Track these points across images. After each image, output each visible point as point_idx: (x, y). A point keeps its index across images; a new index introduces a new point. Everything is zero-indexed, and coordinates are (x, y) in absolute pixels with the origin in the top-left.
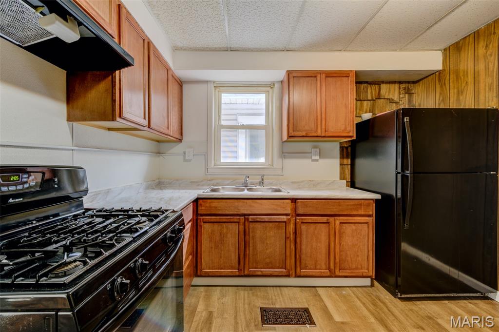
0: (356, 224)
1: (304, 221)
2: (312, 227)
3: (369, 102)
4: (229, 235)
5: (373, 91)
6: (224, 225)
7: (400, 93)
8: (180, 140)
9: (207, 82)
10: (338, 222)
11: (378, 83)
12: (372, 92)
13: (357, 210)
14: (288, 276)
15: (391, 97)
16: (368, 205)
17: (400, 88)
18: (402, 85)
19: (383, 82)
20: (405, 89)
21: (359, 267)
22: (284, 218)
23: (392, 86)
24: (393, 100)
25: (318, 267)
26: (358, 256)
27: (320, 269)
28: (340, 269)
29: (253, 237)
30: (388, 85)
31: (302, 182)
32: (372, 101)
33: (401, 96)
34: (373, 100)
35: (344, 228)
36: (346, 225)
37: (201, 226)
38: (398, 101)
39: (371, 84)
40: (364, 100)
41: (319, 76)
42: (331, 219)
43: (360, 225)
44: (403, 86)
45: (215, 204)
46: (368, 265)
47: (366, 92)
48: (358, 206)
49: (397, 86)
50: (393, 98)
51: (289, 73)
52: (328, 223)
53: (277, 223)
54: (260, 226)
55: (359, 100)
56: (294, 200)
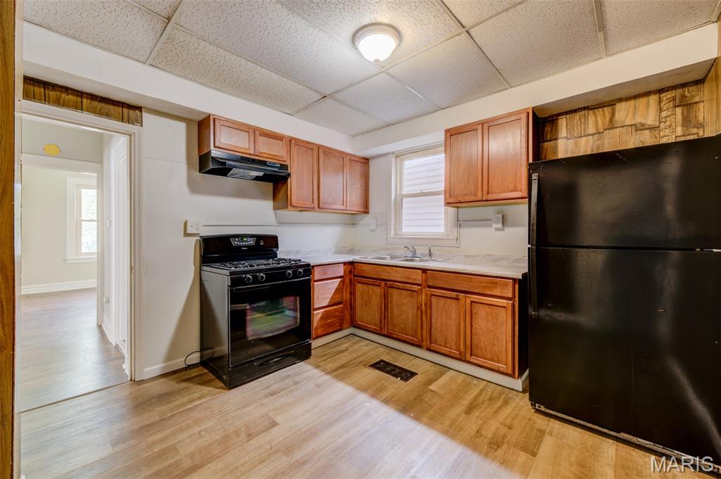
0: (492, 307)
1: (434, 293)
2: (442, 301)
3: (591, 137)
4: (374, 297)
5: (599, 119)
6: (371, 287)
7: (661, 110)
8: (366, 212)
9: (386, 154)
10: (468, 301)
11: (611, 104)
12: (596, 121)
13: (492, 290)
14: (420, 346)
15: (639, 120)
16: (506, 285)
17: (660, 101)
18: (664, 94)
19: (620, 100)
20: (674, 99)
21: (496, 358)
22: (416, 288)
23: (643, 100)
24: (642, 125)
25: (448, 346)
26: (494, 345)
27: (450, 348)
28: (471, 355)
29: (391, 301)
30: (632, 102)
31: (478, 256)
32: (597, 135)
33: (664, 114)
34: (599, 133)
35: (477, 308)
36: (479, 305)
37: (355, 285)
38: (657, 124)
39: (594, 109)
40: (581, 137)
41: (480, 127)
42: (461, 295)
43: (496, 308)
44: (667, 96)
45: (365, 268)
46: (506, 360)
47: (585, 124)
48: (494, 285)
49: (653, 99)
50: (643, 121)
51: (447, 131)
52: (458, 299)
53: (410, 292)
54: (396, 292)
55: (570, 139)
56: (424, 271)
